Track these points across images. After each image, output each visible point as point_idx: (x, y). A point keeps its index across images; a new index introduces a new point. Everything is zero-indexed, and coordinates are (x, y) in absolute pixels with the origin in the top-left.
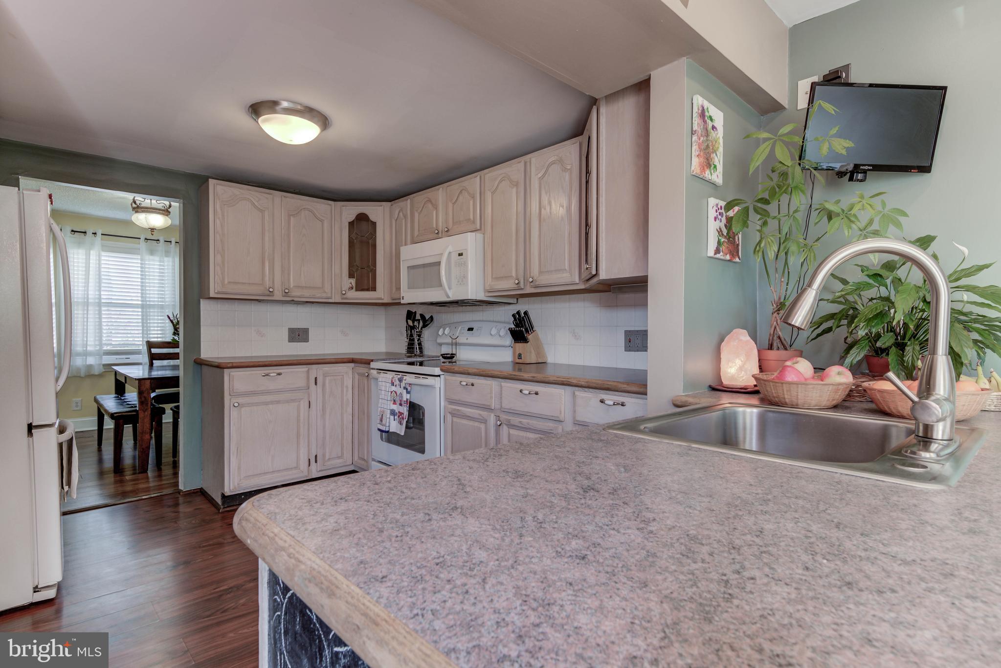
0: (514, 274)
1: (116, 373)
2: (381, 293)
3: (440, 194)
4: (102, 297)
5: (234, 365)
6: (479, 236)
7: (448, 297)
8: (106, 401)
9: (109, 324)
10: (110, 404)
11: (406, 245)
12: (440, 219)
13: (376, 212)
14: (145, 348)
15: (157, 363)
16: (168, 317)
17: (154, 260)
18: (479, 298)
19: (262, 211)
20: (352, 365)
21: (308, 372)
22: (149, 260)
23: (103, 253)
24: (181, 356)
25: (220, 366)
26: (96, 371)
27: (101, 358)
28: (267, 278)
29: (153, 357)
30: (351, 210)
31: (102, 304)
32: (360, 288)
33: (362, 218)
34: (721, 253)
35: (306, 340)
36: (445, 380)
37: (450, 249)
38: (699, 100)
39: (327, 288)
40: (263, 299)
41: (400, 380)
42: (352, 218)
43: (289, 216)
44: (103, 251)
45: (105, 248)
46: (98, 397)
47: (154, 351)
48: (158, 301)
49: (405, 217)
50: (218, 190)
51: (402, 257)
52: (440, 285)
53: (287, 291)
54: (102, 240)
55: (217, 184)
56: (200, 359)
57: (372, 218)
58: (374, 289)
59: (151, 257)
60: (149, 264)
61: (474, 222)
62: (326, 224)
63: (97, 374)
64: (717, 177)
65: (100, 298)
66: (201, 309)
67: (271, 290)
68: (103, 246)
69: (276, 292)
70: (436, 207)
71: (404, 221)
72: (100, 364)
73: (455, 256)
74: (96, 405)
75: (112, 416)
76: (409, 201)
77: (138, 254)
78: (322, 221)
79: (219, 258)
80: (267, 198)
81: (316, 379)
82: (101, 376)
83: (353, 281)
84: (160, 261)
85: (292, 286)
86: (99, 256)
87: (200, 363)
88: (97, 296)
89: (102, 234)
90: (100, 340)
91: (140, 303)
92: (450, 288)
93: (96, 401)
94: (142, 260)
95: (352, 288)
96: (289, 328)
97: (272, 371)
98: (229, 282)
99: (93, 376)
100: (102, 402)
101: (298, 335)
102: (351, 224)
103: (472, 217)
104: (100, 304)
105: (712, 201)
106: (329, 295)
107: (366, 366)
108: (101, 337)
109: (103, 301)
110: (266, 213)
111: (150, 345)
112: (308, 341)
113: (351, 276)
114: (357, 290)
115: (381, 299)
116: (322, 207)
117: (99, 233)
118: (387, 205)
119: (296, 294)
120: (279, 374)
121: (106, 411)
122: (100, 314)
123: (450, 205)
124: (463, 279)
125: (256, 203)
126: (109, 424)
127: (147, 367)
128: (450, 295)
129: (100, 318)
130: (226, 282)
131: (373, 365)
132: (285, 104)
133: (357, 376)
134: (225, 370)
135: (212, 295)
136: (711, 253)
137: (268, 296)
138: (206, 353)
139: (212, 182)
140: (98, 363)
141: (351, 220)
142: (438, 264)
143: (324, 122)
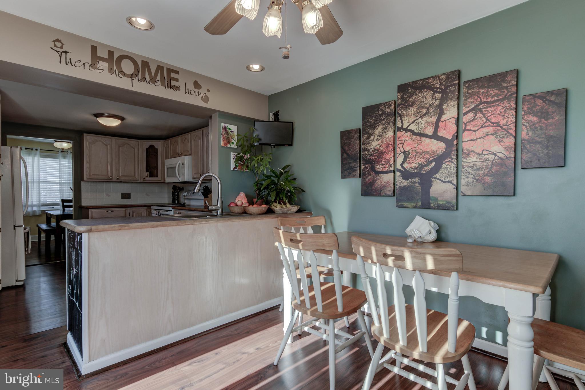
0: (200, 172)
1: (47, 213)
2: (159, 178)
3: (179, 139)
4: (40, 179)
5: (93, 207)
6: (190, 157)
7: (179, 180)
8: (42, 226)
9: (45, 191)
10: (44, 227)
11: (169, 159)
12: (179, 148)
13: (157, 144)
14: (61, 203)
15: (66, 209)
16: (71, 188)
17: (65, 162)
18: (190, 181)
19: (107, 146)
20: (146, 208)
21: (126, 211)
22: (63, 161)
23: (41, 159)
24: (73, 206)
25: (88, 208)
26: (37, 214)
27: (40, 208)
28: (109, 173)
29: (64, 207)
30: (147, 144)
31: (40, 182)
32: (151, 175)
33: (152, 147)
34: (237, 169)
35: (129, 198)
36: (174, 212)
37: (180, 162)
38: (223, 125)
39: (137, 176)
40: (109, 181)
41: (158, 212)
42: (147, 147)
43: (119, 147)
44: (41, 157)
45: (42, 156)
46: (38, 224)
47: (65, 204)
48: (68, 181)
49: (168, 146)
50: (87, 139)
51: (166, 164)
52: (176, 176)
53: (118, 178)
54: (40, 152)
55: (87, 135)
56: (81, 206)
57: (156, 147)
58: (157, 176)
59: (64, 160)
60: (63, 163)
61: (188, 151)
62: (136, 150)
63: (38, 215)
64: (234, 146)
65: (39, 180)
66: (82, 185)
67: (111, 177)
68: (40, 155)
69: (113, 178)
70: (178, 144)
71: (168, 149)
72: (39, 210)
73: (181, 164)
74: (37, 228)
75: (45, 231)
76: (169, 141)
77: (58, 158)
78: (134, 148)
79: (88, 165)
80: (109, 140)
81: (129, 213)
82: (40, 216)
83: (148, 173)
84: (68, 162)
85: (120, 176)
86: (39, 159)
87: (81, 207)
88: (38, 179)
89: (40, 150)
90: (40, 199)
91: (59, 181)
92: (180, 177)
93: (37, 226)
94: (59, 161)
95: (148, 176)
96: (121, 193)
97: (110, 210)
98: (93, 175)
99: (36, 216)
100: (40, 226)
101: (126, 196)
102: (147, 149)
103: (188, 149)
104: (39, 182)
105: (232, 153)
106: (138, 179)
107: (149, 208)
108: (40, 197)
109: (41, 181)
110: (109, 146)
111: (63, 201)
112: (130, 198)
113: (147, 171)
114: (150, 177)
115: (160, 180)
116: (134, 142)
117: (39, 149)
118: (162, 141)
119: (123, 178)
120: (113, 211)
121: (42, 229)
122: (39, 187)
123: (182, 144)
124: (184, 174)
125: (104, 142)
126: (43, 235)
127: (62, 211)
128: (180, 180)
129: (39, 189)
130: (91, 174)
131: (152, 207)
132: (106, 114)
133: (147, 212)
134: (89, 209)
135: (85, 180)
136: (232, 169)
137: (110, 179)
138: (83, 204)
139: (85, 135)
140: (38, 209)
141: (147, 148)
142: (175, 167)
143: (122, 119)
